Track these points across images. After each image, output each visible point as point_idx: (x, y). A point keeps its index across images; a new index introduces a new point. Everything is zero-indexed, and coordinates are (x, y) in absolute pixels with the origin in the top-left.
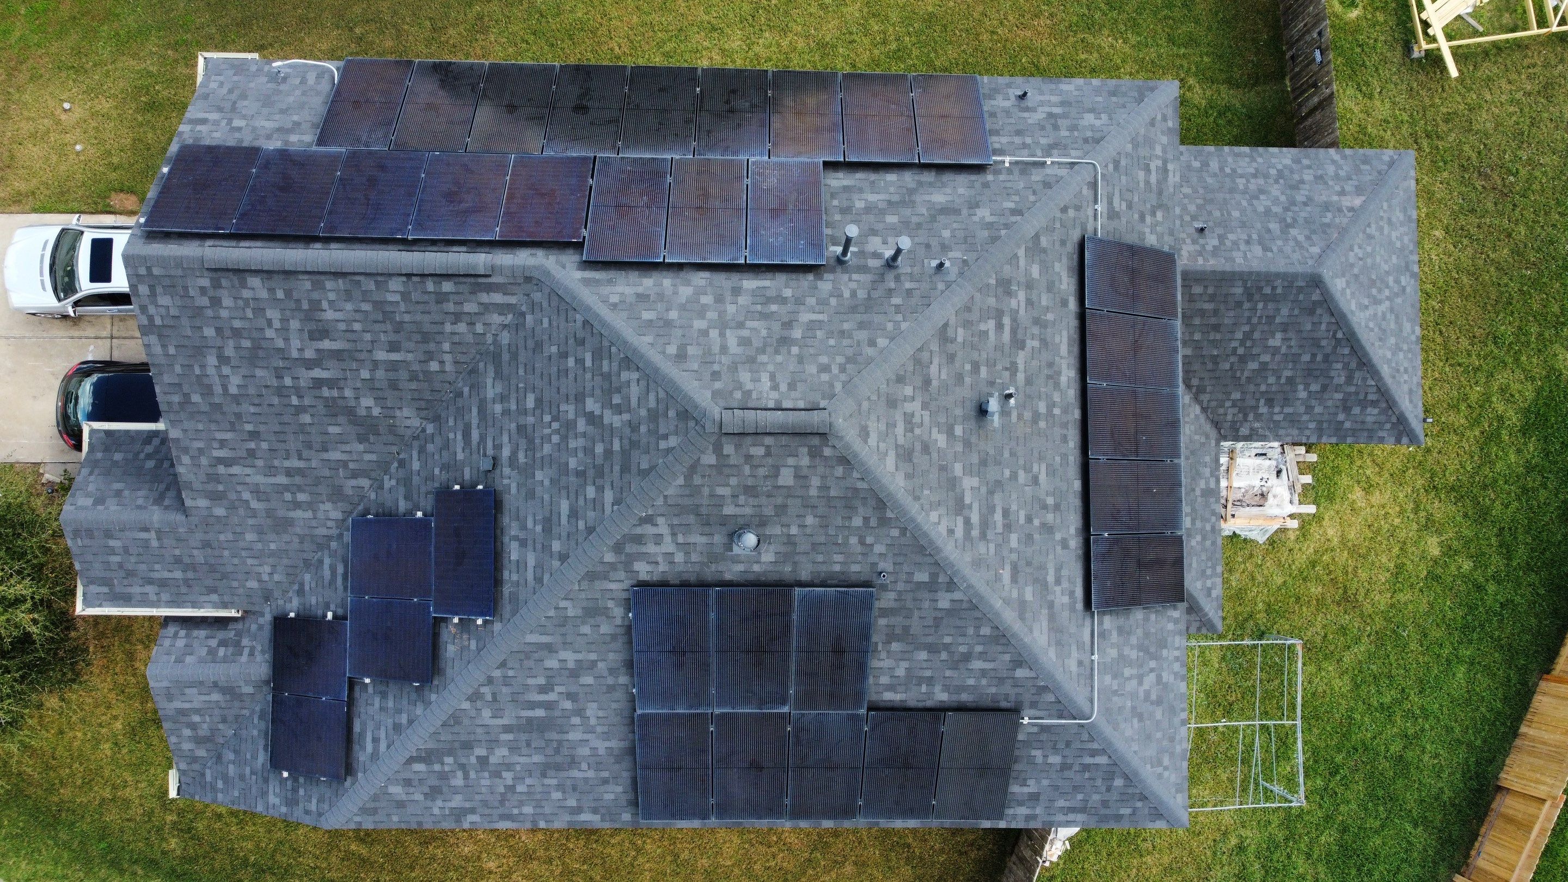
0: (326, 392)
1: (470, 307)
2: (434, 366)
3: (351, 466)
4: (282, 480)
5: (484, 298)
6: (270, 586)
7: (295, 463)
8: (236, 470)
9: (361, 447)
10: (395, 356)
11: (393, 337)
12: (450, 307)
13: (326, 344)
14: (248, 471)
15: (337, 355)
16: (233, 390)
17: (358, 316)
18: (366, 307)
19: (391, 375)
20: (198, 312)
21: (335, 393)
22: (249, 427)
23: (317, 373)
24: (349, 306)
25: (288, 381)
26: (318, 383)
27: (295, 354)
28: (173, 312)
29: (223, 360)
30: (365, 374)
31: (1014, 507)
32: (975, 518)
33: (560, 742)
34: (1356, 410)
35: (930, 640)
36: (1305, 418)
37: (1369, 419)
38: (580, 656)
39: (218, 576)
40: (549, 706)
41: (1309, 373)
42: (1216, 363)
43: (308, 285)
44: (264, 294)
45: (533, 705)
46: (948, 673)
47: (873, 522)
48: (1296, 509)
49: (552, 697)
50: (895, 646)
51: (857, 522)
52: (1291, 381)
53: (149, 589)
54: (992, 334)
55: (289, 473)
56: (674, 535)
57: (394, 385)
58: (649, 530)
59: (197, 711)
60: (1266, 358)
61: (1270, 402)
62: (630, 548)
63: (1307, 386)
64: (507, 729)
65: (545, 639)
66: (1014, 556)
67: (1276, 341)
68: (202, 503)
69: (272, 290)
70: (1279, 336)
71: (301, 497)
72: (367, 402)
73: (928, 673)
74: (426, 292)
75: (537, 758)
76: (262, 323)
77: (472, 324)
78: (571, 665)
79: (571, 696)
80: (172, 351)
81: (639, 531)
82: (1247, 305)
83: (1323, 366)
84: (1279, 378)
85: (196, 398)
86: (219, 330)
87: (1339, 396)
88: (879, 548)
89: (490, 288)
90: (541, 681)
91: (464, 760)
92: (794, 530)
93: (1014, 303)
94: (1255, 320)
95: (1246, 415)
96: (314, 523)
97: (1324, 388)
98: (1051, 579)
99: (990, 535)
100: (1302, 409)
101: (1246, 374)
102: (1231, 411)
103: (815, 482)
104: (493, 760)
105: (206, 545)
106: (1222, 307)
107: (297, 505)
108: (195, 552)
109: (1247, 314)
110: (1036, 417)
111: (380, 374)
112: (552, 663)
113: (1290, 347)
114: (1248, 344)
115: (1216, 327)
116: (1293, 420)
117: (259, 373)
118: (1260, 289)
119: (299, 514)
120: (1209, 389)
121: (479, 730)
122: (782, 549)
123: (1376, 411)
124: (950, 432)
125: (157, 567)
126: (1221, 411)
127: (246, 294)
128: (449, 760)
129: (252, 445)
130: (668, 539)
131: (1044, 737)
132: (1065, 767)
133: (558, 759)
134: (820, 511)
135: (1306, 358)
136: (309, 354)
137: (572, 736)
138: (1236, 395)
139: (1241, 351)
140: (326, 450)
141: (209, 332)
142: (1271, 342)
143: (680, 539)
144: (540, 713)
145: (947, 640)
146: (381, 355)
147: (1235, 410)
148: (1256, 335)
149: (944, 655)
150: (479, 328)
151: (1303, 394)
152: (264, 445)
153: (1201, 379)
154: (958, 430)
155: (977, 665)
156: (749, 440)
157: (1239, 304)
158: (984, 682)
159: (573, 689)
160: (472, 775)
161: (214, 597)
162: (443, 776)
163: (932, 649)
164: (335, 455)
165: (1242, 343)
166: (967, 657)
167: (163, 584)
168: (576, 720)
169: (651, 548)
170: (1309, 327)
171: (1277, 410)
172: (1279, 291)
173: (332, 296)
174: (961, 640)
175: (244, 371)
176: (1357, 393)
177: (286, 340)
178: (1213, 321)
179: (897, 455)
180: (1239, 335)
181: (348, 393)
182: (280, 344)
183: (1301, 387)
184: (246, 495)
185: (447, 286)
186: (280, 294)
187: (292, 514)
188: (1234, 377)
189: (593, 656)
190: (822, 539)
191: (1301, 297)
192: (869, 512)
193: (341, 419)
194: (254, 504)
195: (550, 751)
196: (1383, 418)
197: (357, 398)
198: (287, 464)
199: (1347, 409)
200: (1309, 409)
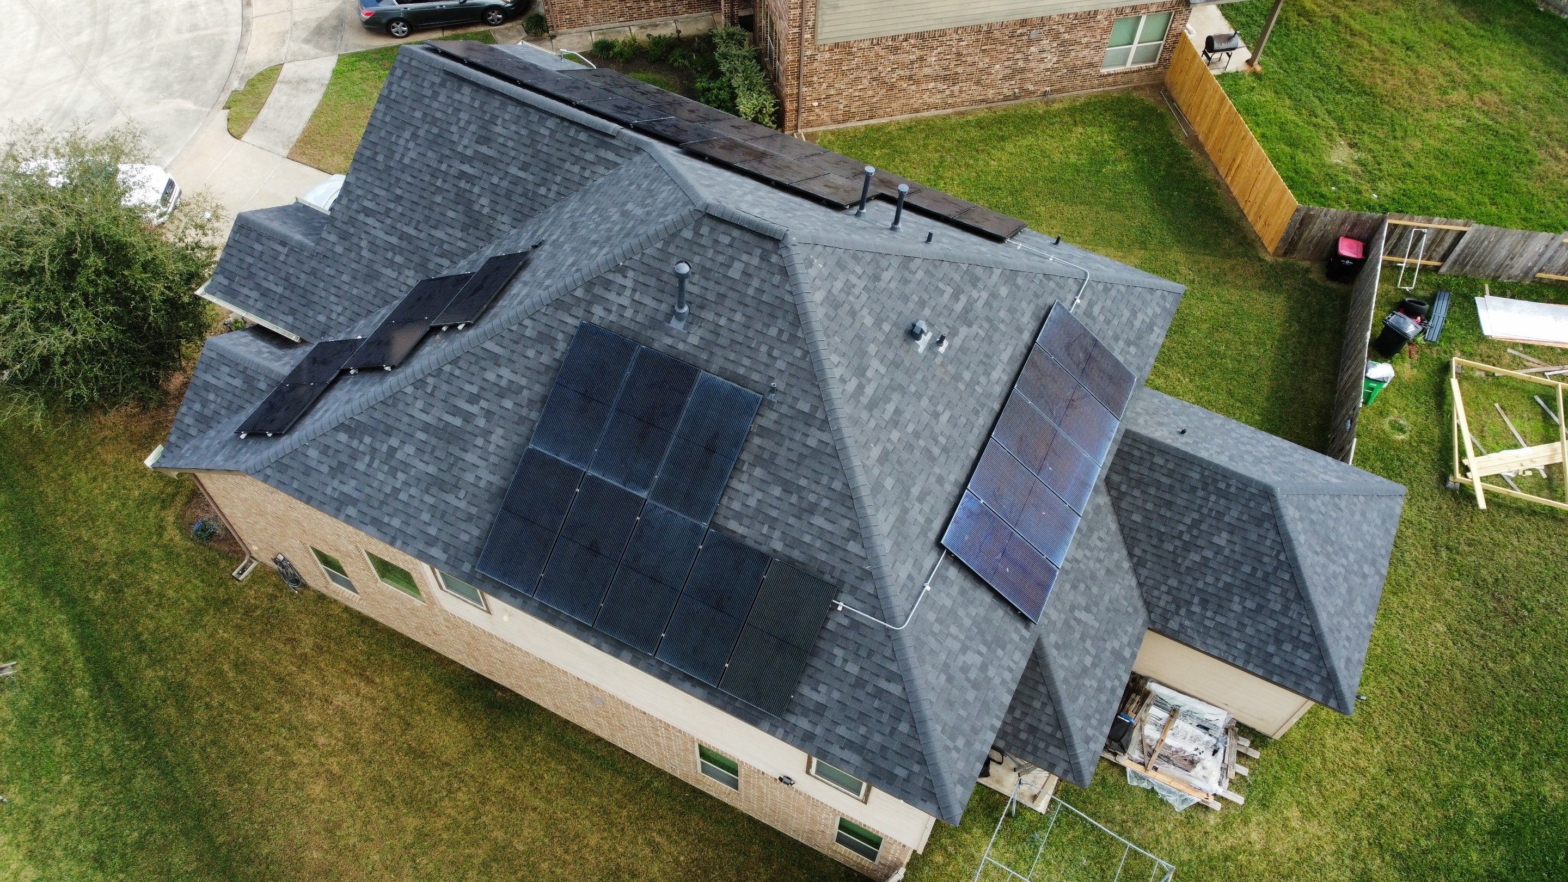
0: (462, 184)
1: (589, 157)
2: (542, 191)
3: (446, 246)
4: (394, 240)
5: (602, 153)
6: (332, 324)
7: (411, 231)
8: (370, 221)
9: (459, 235)
10: (522, 174)
11: (528, 159)
12: (576, 151)
13: (484, 149)
14: (377, 224)
15: (486, 160)
16: (406, 161)
17: (515, 137)
18: (524, 132)
19: (512, 187)
20: (419, 98)
21: (468, 187)
22: (399, 192)
23: (466, 168)
24: (513, 128)
25: (444, 167)
26: (462, 175)
27: (460, 149)
28: (406, 93)
29: (414, 136)
30: (495, 180)
31: (907, 415)
32: (869, 390)
33: (458, 459)
34: (1288, 647)
35: (788, 476)
36: (1235, 634)
37: (1299, 662)
38: (514, 377)
39: (304, 302)
40: (468, 417)
41: (1247, 587)
42: (1161, 541)
43: (497, 104)
44: (467, 100)
45: (456, 411)
46: (791, 520)
47: (785, 337)
48: (1221, 791)
49: (474, 409)
50: (758, 472)
51: (773, 332)
52: (1228, 587)
53: (254, 294)
54: (946, 296)
55: (403, 236)
56: (634, 290)
57: (509, 195)
58: (619, 279)
59: (217, 389)
60: (1210, 554)
61: (1204, 603)
62: (598, 290)
63: (1243, 599)
64: (426, 428)
65: (498, 350)
66: (890, 447)
67: (1221, 539)
68: (333, 238)
69: (473, 99)
70: (1225, 535)
71: (398, 259)
72: (484, 201)
73: (774, 513)
74: (567, 135)
75: (431, 469)
76: (453, 120)
77: (584, 168)
78: (504, 383)
79: (488, 414)
80: (388, 119)
81: (610, 276)
82: (1200, 493)
83: (1263, 585)
84: (1218, 579)
85: (380, 158)
86: (425, 114)
87: (1273, 624)
88: (780, 365)
89: (609, 147)
90: (474, 389)
91: (377, 445)
92: (723, 322)
93: (975, 294)
94: (1205, 511)
95: (1178, 607)
96: (393, 283)
97: (1260, 608)
98: (915, 491)
99: (876, 412)
100: (1234, 624)
101: (1187, 563)
102: (1164, 597)
103: (756, 283)
104: (399, 455)
105: (314, 272)
106: (1178, 485)
107: (391, 264)
108: (303, 276)
109: (1199, 501)
110: (957, 377)
111: (505, 184)
112: (491, 376)
113: (1233, 551)
114: (1195, 532)
115: (1169, 504)
116: (1223, 634)
117: (430, 154)
118: (1215, 481)
119: (388, 272)
120: (1149, 565)
121: (406, 419)
122: (708, 336)
123: (1307, 656)
124: (878, 322)
125: (271, 278)
126: (1156, 593)
127: (457, 96)
128: (367, 440)
129: (392, 206)
130: (628, 293)
131: (851, 635)
132: (860, 683)
133: (447, 477)
134: (750, 311)
135: (1247, 569)
136: (469, 152)
137: (470, 457)
138: (1173, 582)
139: (1186, 537)
140: (435, 228)
141: (418, 114)
142: (1216, 540)
143: (637, 297)
144: (457, 422)
145: (803, 482)
146: (513, 170)
147: (1170, 598)
148: (1204, 527)
149: (794, 499)
150: (587, 173)
151: (1237, 608)
152: (400, 209)
153: (1144, 551)
154: (886, 327)
155: (819, 521)
156: (722, 227)
157: (1194, 489)
158: (818, 544)
159: (494, 408)
160: (376, 464)
161: (290, 319)
162: (354, 455)
163: (788, 487)
164: (439, 234)
165: (1190, 528)
166: (812, 509)
167: (265, 293)
168: (480, 442)
169: (612, 296)
170: (1254, 537)
171: (1209, 614)
172: (1233, 490)
173: (507, 117)
174: (813, 487)
175: (421, 150)
176: (1291, 628)
177: (461, 137)
178: (1167, 497)
179: (827, 297)
180: (1188, 521)
181: (476, 190)
182: (455, 138)
183: (1236, 599)
184: (364, 244)
185: (583, 136)
186: (477, 104)
187: (384, 270)
188: (1174, 562)
189: (523, 382)
190: (740, 339)
191: (1252, 504)
192: (785, 326)
193: (460, 208)
194: (365, 253)
195: (444, 466)
196: (1313, 668)
197: (479, 196)
198: (405, 229)
199: (1278, 642)
200: (1241, 626)
